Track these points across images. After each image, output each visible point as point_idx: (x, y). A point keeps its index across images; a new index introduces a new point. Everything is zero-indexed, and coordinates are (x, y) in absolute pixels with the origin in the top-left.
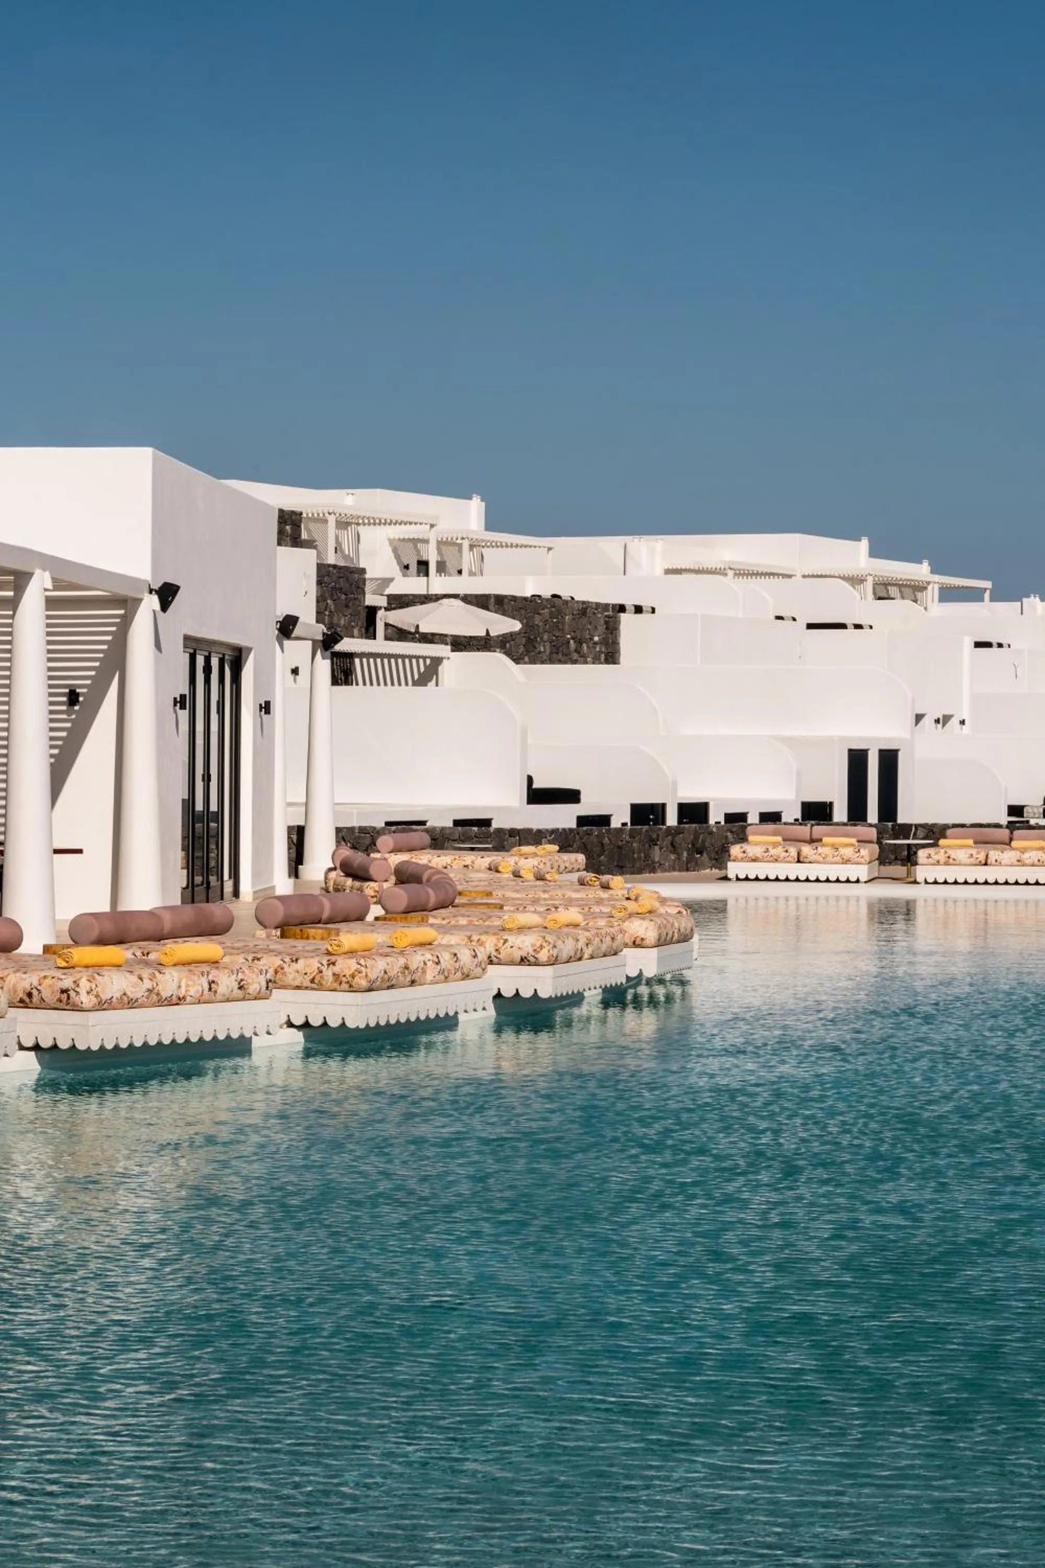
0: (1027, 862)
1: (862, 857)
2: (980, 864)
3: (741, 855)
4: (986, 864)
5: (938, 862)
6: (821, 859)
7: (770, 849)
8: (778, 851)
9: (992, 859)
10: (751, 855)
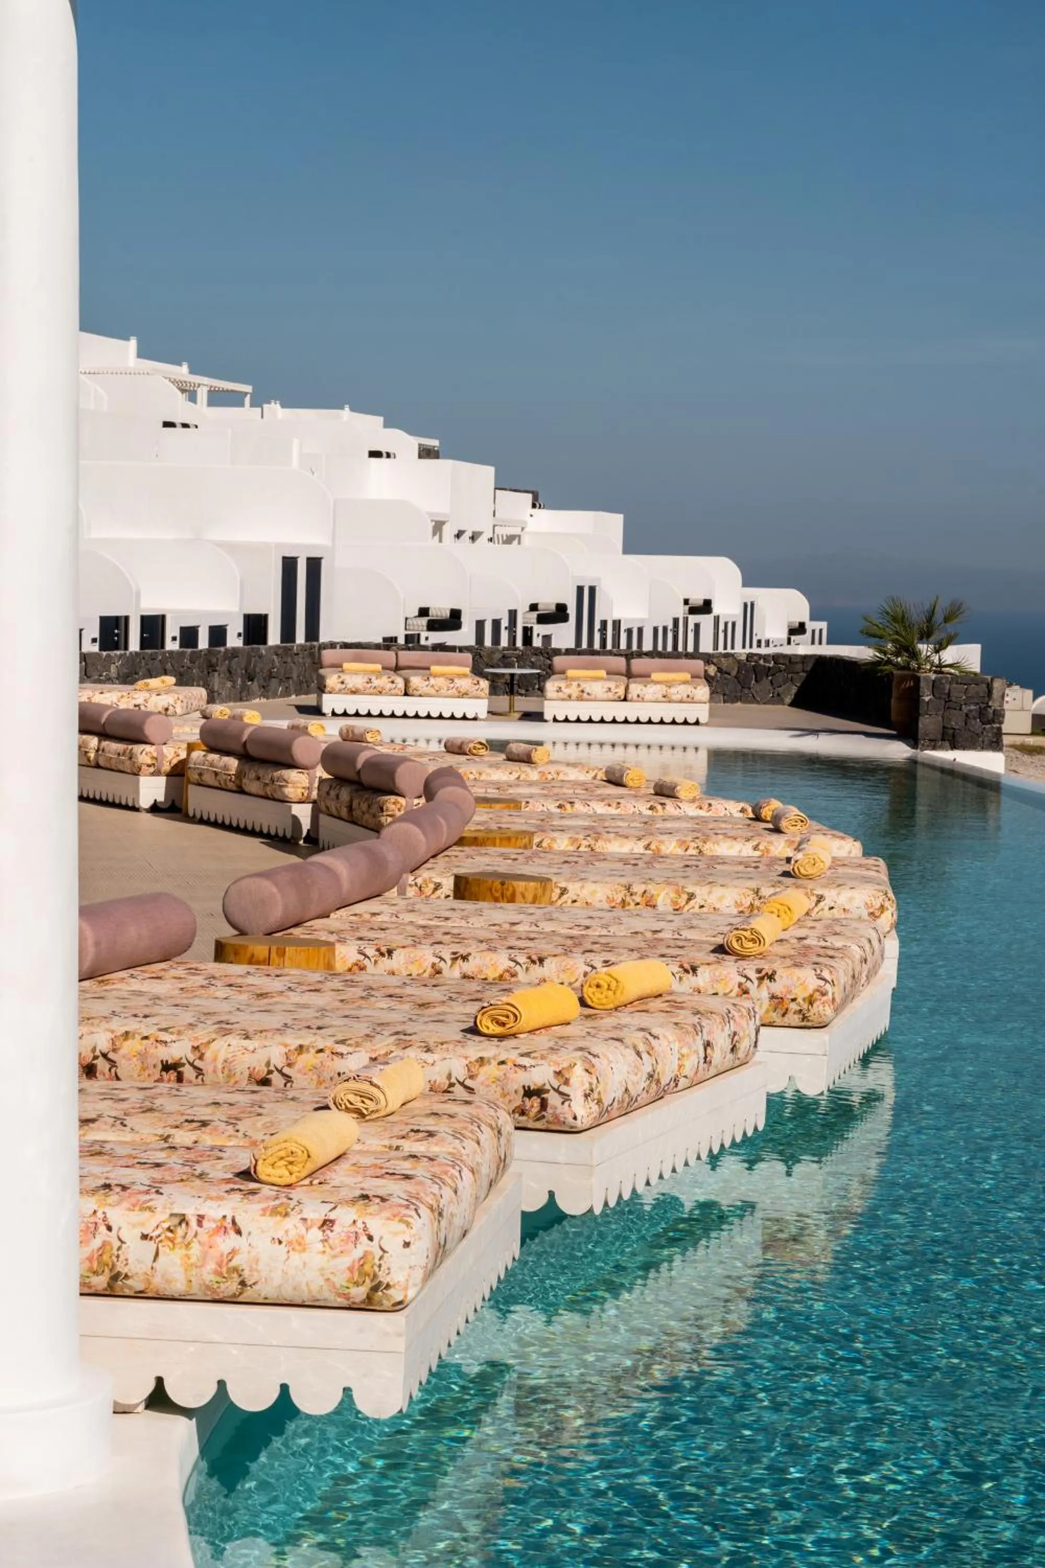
0: (674, 697)
1: (482, 690)
2: (619, 700)
3: (340, 686)
4: (625, 700)
5: (570, 696)
6: (433, 691)
7: (373, 678)
8: (383, 682)
9: (632, 694)
10: (350, 686)
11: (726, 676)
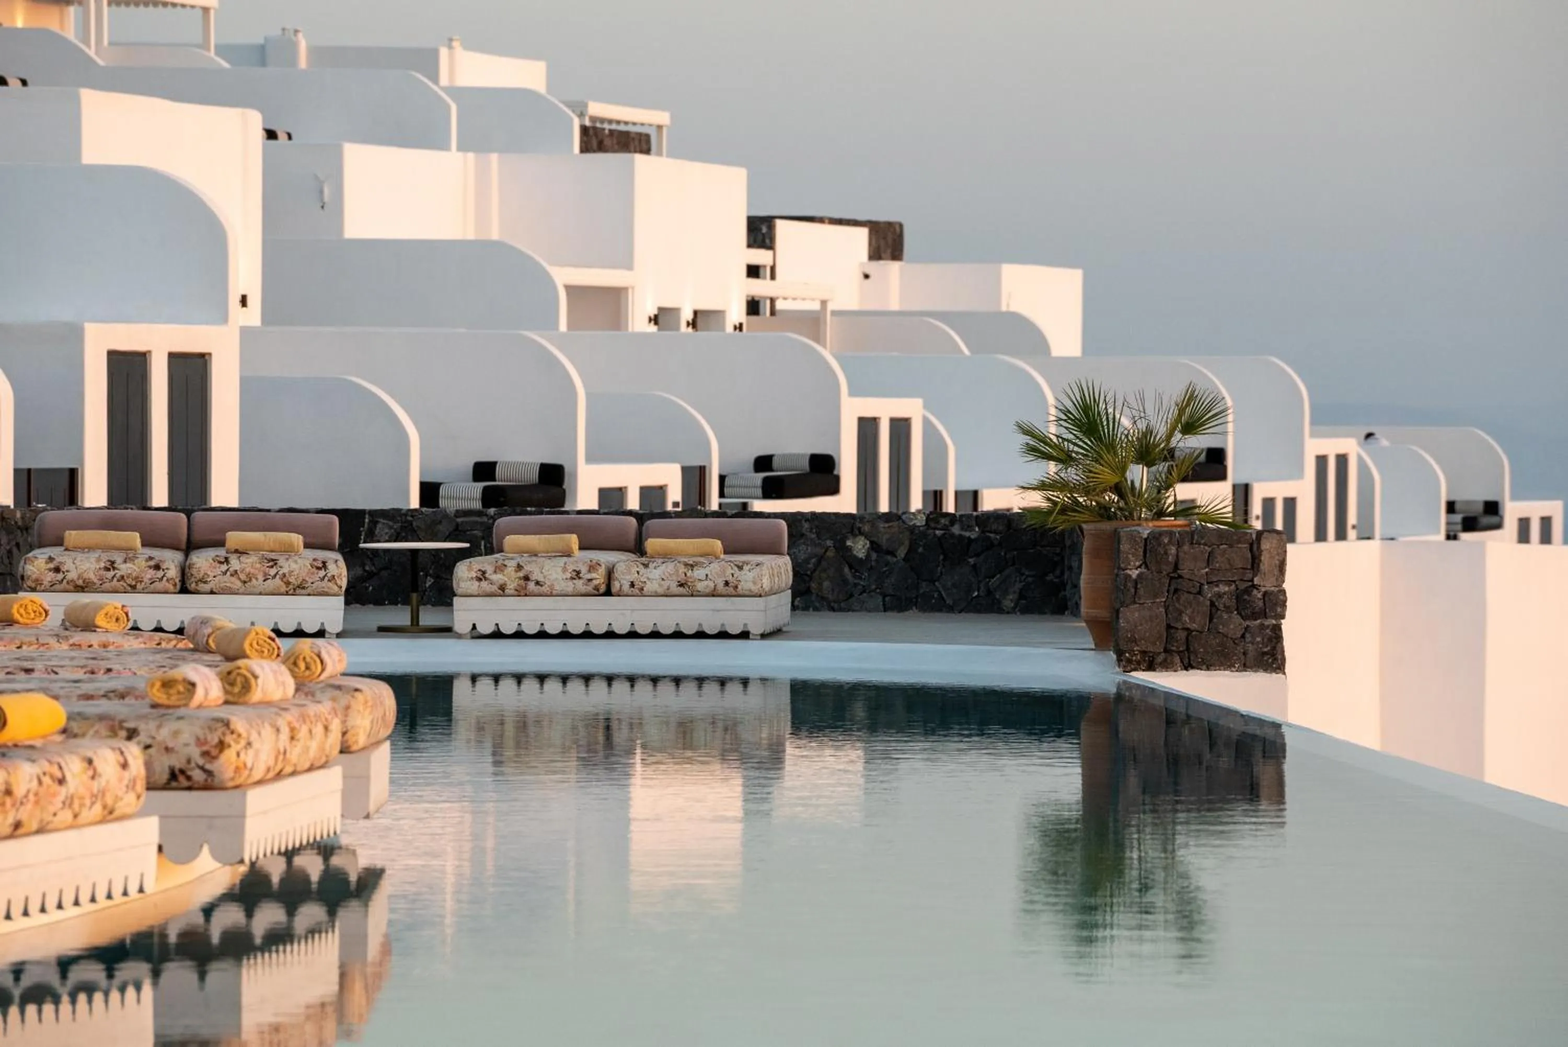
0: (700, 586)
1: (333, 578)
2: (596, 593)
4: (608, 593)
5: (502, 588)
6: (237, 584)
7: (118, 562)
8: (135, 567)
9: (622, 580)
10: (72, 575)
11: (889, 558)
